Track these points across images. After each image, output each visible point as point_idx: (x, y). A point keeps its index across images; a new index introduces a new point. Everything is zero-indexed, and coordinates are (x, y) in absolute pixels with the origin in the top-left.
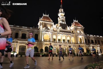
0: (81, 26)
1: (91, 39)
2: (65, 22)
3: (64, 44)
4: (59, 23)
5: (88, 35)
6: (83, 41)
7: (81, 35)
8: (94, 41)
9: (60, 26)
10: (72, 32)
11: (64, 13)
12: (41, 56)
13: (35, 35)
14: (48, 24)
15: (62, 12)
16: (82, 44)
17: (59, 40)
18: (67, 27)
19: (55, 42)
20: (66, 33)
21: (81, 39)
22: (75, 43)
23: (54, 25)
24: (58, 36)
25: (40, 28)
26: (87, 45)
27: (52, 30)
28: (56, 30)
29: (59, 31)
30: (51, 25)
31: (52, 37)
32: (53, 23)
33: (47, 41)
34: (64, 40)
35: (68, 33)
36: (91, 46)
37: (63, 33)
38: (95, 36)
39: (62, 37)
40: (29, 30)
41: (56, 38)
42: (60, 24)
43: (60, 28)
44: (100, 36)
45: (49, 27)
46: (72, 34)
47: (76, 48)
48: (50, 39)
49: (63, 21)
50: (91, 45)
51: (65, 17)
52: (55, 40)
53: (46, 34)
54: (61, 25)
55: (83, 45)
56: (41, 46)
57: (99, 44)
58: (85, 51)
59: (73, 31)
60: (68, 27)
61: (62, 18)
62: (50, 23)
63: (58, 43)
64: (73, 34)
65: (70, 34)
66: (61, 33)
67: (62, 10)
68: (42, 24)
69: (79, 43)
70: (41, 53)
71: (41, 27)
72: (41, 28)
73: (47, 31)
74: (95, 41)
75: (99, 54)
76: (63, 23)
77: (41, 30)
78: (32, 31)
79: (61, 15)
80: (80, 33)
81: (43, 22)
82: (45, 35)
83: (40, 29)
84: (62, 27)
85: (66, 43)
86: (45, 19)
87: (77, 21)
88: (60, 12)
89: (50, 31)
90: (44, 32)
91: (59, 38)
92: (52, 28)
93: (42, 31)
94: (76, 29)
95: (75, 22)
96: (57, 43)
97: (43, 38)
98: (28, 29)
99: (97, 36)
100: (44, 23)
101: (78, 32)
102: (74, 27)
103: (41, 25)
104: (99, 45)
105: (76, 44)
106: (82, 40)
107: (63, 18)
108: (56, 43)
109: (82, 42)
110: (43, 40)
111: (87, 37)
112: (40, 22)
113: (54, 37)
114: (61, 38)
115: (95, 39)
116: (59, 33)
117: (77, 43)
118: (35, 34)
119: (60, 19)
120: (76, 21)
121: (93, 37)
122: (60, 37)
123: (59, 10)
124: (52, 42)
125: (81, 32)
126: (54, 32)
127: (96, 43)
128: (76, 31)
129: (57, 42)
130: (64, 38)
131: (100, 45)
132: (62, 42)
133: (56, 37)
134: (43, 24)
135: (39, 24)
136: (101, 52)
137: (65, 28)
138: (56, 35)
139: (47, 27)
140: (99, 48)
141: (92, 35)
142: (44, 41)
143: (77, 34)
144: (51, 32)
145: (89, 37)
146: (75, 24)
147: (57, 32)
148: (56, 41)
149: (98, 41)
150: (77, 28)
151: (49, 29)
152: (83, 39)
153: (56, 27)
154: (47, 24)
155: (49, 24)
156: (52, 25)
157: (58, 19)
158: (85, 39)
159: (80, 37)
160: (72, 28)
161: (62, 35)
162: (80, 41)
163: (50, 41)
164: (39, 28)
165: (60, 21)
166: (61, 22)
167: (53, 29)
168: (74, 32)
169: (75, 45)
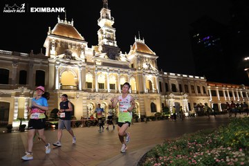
0: (151, 52)
1: (170, 82)
2: (115, 42)
3: (113, 95)
4: (100, 43)
5: (166, 73)
6: (155, 88)
7: (150, 73)
8: (177, 87)
9: (103, 52)
10: (130, 67)
11: (112, 19)
12: (54, 126)
13: (35, 73)
14: (71, 44)
15: (107, 18)
16: (152, 93)
17: (101, 86)
18: (119, 56)
19: (90, 91)
20: (117, 69)
21: (150, 82)
22: (137, 93)
23: (87, 48)
24: (99, 77)
25: (49, 54)
26: (163, 95)
27: (84, 61)
28: (93, 61)
29: (100, 64)
30: (81, 49)
31: (83, 78)
32: (86, 44)
33: (70, 90)
34: (112, 86)
35: (121, 70)
36: (170, 98)
37: (111, 68)
38: (179, 75)
39: (108, 77)
40: (19, 61)
41: (94, 81)
42: (104, 46)
43: (103, 55)
44: (190, 76)
45: (74, 54)
46: (130, 72)
47: (140, 103)
48: (77, 83)
49: (109, 39)
50: (172, 95)
51: (114, 31)
52: (89, 85)
53: (66, 70)
54: (106, 49)
55: (156, 95)
56: (53, 101)
57: (187, 92)
58: (159, 109)
59: (132, 65)
60: (121, 55)
61: (108, 31)
62: (78, 43)
63: (99, 92)
64: (134, 72)
65: (127, 70)
66: (105, 68)
67: (109, 12)
68: (56, 45)
69: (146, 91)
70: (52, 120)
71: (53, 52)
72: (52, 56)
73: (69, 64)
74: (180, 86)
75: (186, 114)
76: (111, 44)
77: (54, 61)
78: (28, 62)
79: (106, 25)
80: (149, 69)
81: (59, 39)
82: (64, 74)
83: (49, 57)
84: (108, 55)
85: (118, 92)
86: (63, 33)
87: (143, 42)
88: (103, 18)
89: (76, 64)
90: (61, 66)
91: (101, 80)
92: (83, 56)
93: (55, 63)
94: (140, 59)
95: (138, 44)
96: (95, 94)
97: (60, 82)
98: (16, 58)
99: (184, 76)
100: (62, 42)
101: (145, 66)
102: (136, 54)
103: (53, 48)
104: (186, 95)
105: (141, 95)
106: (153, 85)
107: (111, 32)
108: (93, 94)
109: (153, 89)
110: (58, 87)
111: (163, 78)
112: (50, 40)
113: (89, 78)
114: (106, 81)
115: (179, 82)
116: (100, 69)
117: (143, 93)
118: (37, 71)
119: (102, 33)
120: (139, 41)
121: (176, 77)
122: (104, 77)
123: (101, 12)
124: (82, 90)
125: (152, 66)
126: (87, 66)
127: (181, 91)
128: (139, 65)
129: (95, 91)
130: (112, 80)
131: (189, 95)
132: (109, 90)
133: (94, 78)
134: (59, 44)
135: (46, 44)
136: (190, 110)
137: (114, 56)
138: (94, 74)
139: (70, 54)
140: (186, 100)
141: (174, 74)
142: (61, 89)
143: (141, 71)
144: (81, 65)
145: (167, 77)
146: (138, 48)
147: (94, 66)
148: (92, 90)
149: (186, 85)
150: (143, 58)
151: (73, 58)
152: (155, 83)
153: (94, 55)
154: (69, 46)
155: (75, 45)
156: (83, 49)
157: (99, 33)
158: (160, 82)
159: (149, 77)
160: (132, 56)
161: (107, 73)
162: (148, 87)
163: (78, 89)
164: (47, 55)
165: (102, 40)
166: (105, 41)
167: (86, 60)
168: (135, 67)
169: (137, 95)
